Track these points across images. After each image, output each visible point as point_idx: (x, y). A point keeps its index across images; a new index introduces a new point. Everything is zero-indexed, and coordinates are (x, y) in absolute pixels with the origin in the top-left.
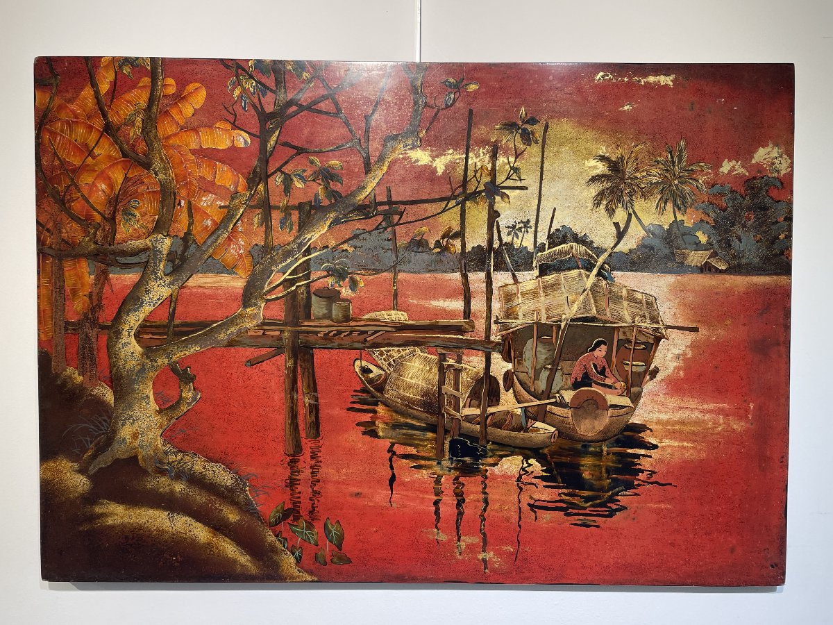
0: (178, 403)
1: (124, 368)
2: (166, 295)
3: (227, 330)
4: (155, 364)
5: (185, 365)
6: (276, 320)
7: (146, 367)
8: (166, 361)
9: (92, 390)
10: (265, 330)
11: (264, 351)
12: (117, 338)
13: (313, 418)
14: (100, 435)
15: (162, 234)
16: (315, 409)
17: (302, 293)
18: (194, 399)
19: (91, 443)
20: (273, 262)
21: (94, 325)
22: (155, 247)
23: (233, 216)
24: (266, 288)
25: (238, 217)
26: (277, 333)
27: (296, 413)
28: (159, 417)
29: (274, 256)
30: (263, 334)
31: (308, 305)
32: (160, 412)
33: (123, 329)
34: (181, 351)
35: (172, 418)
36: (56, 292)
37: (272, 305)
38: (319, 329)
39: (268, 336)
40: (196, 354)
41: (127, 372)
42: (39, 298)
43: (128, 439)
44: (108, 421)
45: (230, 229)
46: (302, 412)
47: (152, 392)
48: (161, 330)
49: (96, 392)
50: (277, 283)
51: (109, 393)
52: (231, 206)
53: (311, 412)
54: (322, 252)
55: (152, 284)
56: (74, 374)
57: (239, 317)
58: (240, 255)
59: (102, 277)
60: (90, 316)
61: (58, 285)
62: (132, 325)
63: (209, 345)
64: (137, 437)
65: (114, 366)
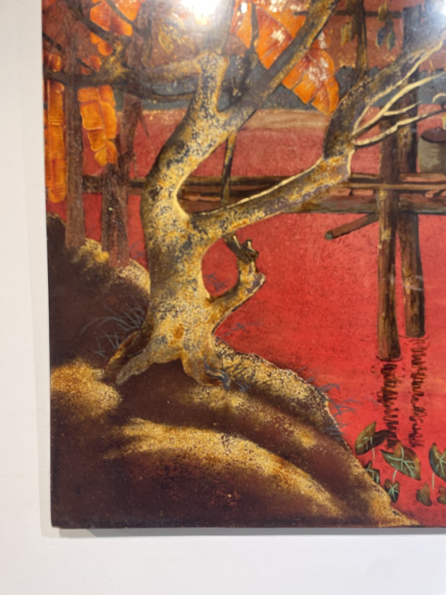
0: (235, 289)
1: (164, 241)
2: (219, 140)
3: (301, 189)
4: (205, 237)
5: (245, 237)
6: (369, 174)
7: (192, 240)
8: (219, 232)
9: (120, 272)
10: (353, 189)
11: (351, 218)
12: (154, 199)
13: (416, 310)
14: (132, 331)
15: (215, 52)
16: (418, 298)
17: (406, 137)
18: (256, 283)
19: (120, 342)
20: (367, 91)
21: (123, 180)
22: (204, 71)
23: (313, 25)
24: (356, 130)
25: (319, 28)
26: (369, 193)
27: (393, 302)
28: (210, 308)
29: (369, 83)
30: (351, 194)
31: (412, 154)
32: (211, 301)
33: (161, 188)
34: (240, 218)
35: (227, 309)
36: (70, 135)
37: (363, 154)
38: (426, 187)
39: (358, 197)
40: (259, 224)
41: (168, 247)
42: (47, 142)
43: (170, 337)
44: (143, 313)
45: (308, 45)
46: (402, 302)
47: (200, 275)
48: (213, 189)
49: (127, 273)
50: (372, 121)
51: (143, 275)
52: (311, 12)
53: (413, 302)
54: (434, 77)
55: (202, 124)
56: (96, 249)
57: (317, 171)
58: (323, 84)
59: (133, 115)
60: (117, 168)
61: (73, 124)
62: (174, 181)
63: (277, 210)
64: (181, 334)
65: (151, 239)
